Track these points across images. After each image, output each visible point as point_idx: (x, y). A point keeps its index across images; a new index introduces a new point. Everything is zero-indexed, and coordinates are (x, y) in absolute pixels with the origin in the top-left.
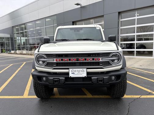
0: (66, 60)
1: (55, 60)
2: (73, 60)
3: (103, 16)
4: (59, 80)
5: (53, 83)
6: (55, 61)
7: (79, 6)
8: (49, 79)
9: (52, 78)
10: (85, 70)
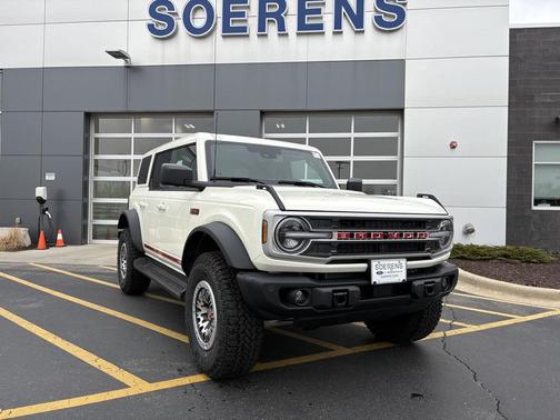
0: (360, 236)
1: (335, 234)
2: (377, 236)
3: (211, 113)
4: (348, 296)
5: (330, 305)
6: (335, 239)
7: (121, 62)
8: (320, 293)
9: (330, 290)
10: (403, 262)
